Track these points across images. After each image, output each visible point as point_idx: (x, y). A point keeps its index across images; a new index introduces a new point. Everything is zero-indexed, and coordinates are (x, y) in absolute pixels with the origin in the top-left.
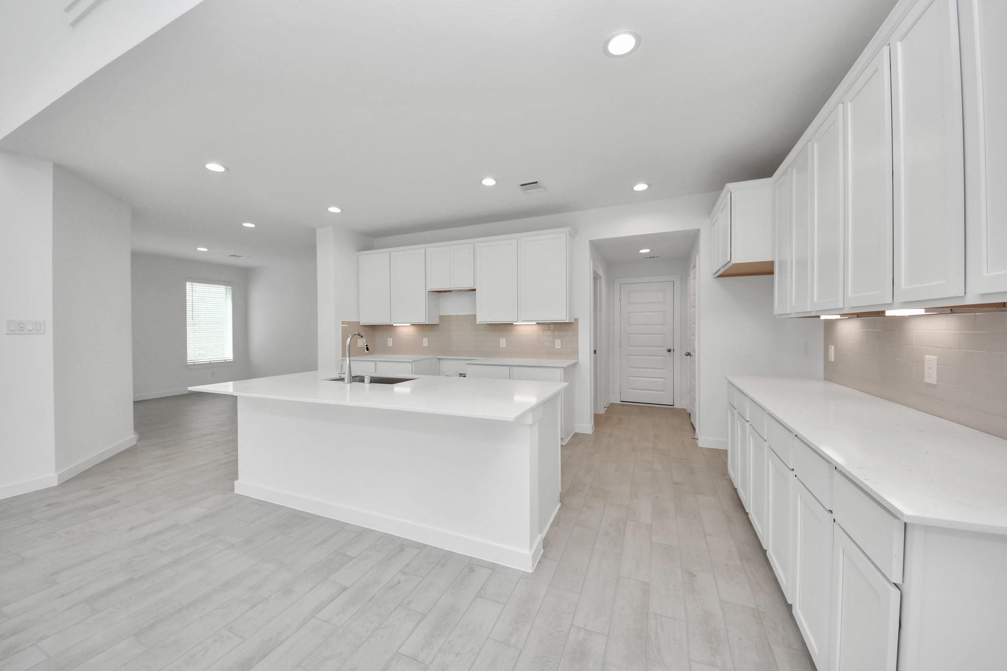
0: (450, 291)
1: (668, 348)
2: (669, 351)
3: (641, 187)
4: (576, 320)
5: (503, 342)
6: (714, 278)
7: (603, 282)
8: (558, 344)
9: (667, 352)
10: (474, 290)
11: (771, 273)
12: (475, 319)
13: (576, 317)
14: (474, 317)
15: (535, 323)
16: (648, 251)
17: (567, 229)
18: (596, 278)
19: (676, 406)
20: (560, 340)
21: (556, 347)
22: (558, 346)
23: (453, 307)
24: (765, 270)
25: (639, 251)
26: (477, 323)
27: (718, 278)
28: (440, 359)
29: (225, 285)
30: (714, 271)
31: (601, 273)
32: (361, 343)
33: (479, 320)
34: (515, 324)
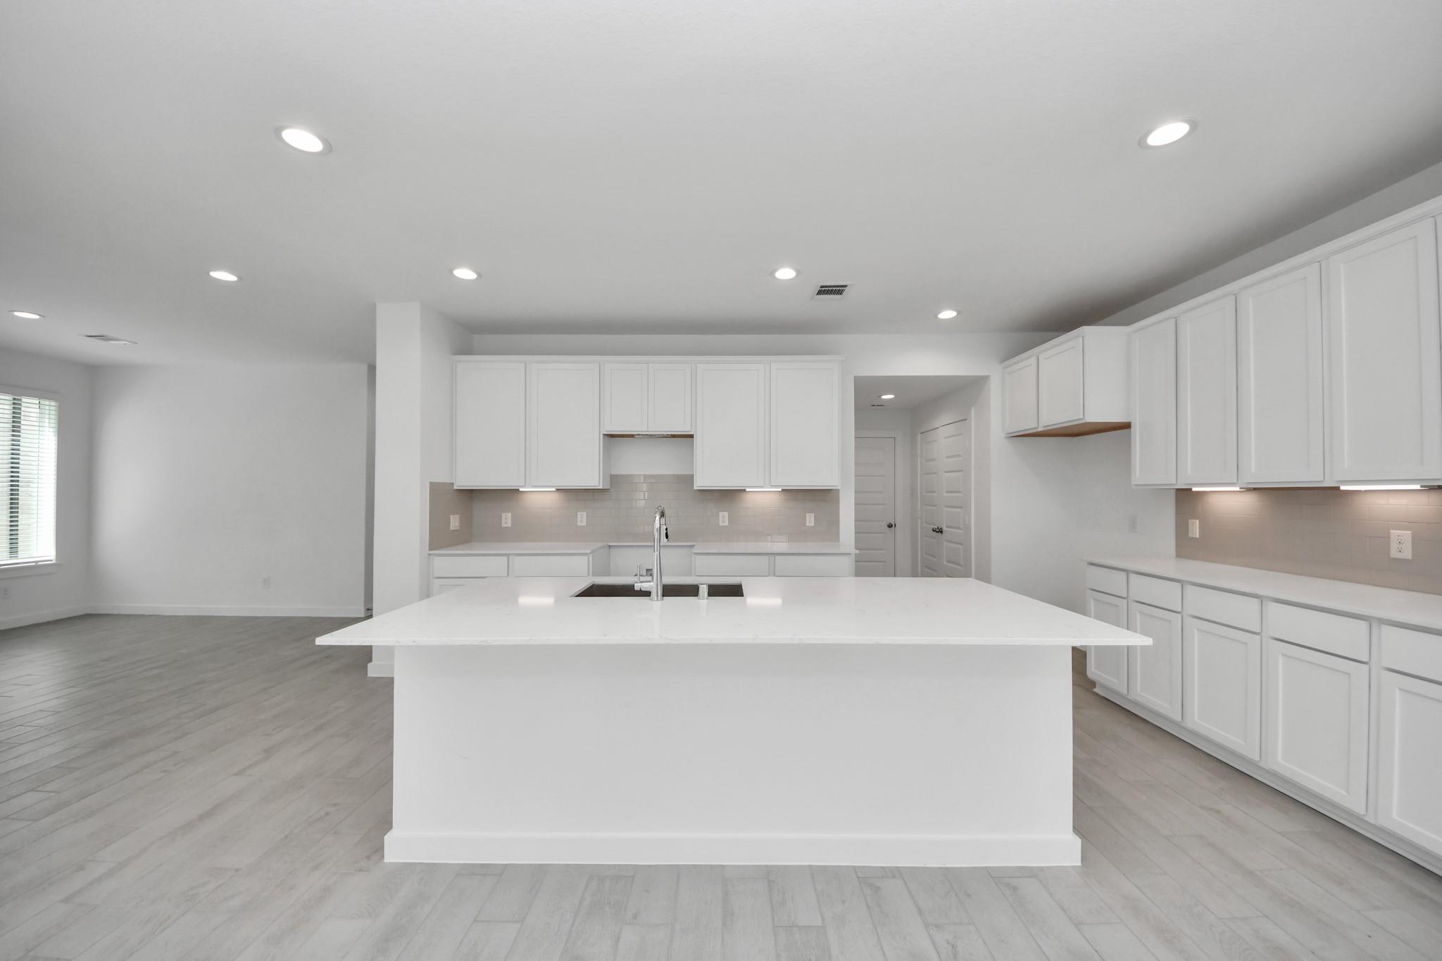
0: (632, 436)
1: (889, 523)
2: (890, 526)
3: (947, 314)
4: (838, 487)
5: (723, 518)
6: (1006, 437)
10: (692, 436)
12: (692, 484)
14: (691, 477)
15: (780, 490)
16: (892, 397)
17: (842, 358)
21: (807, 524)
22: (810, 522)
23: (637, 463)
25: (881, 396)
26: (695, 488)
27: (1013, 439)
28: (610, 546)
29: (40, 397)
32: (455, 522)
33: (699, 483)
34: (747, 490)
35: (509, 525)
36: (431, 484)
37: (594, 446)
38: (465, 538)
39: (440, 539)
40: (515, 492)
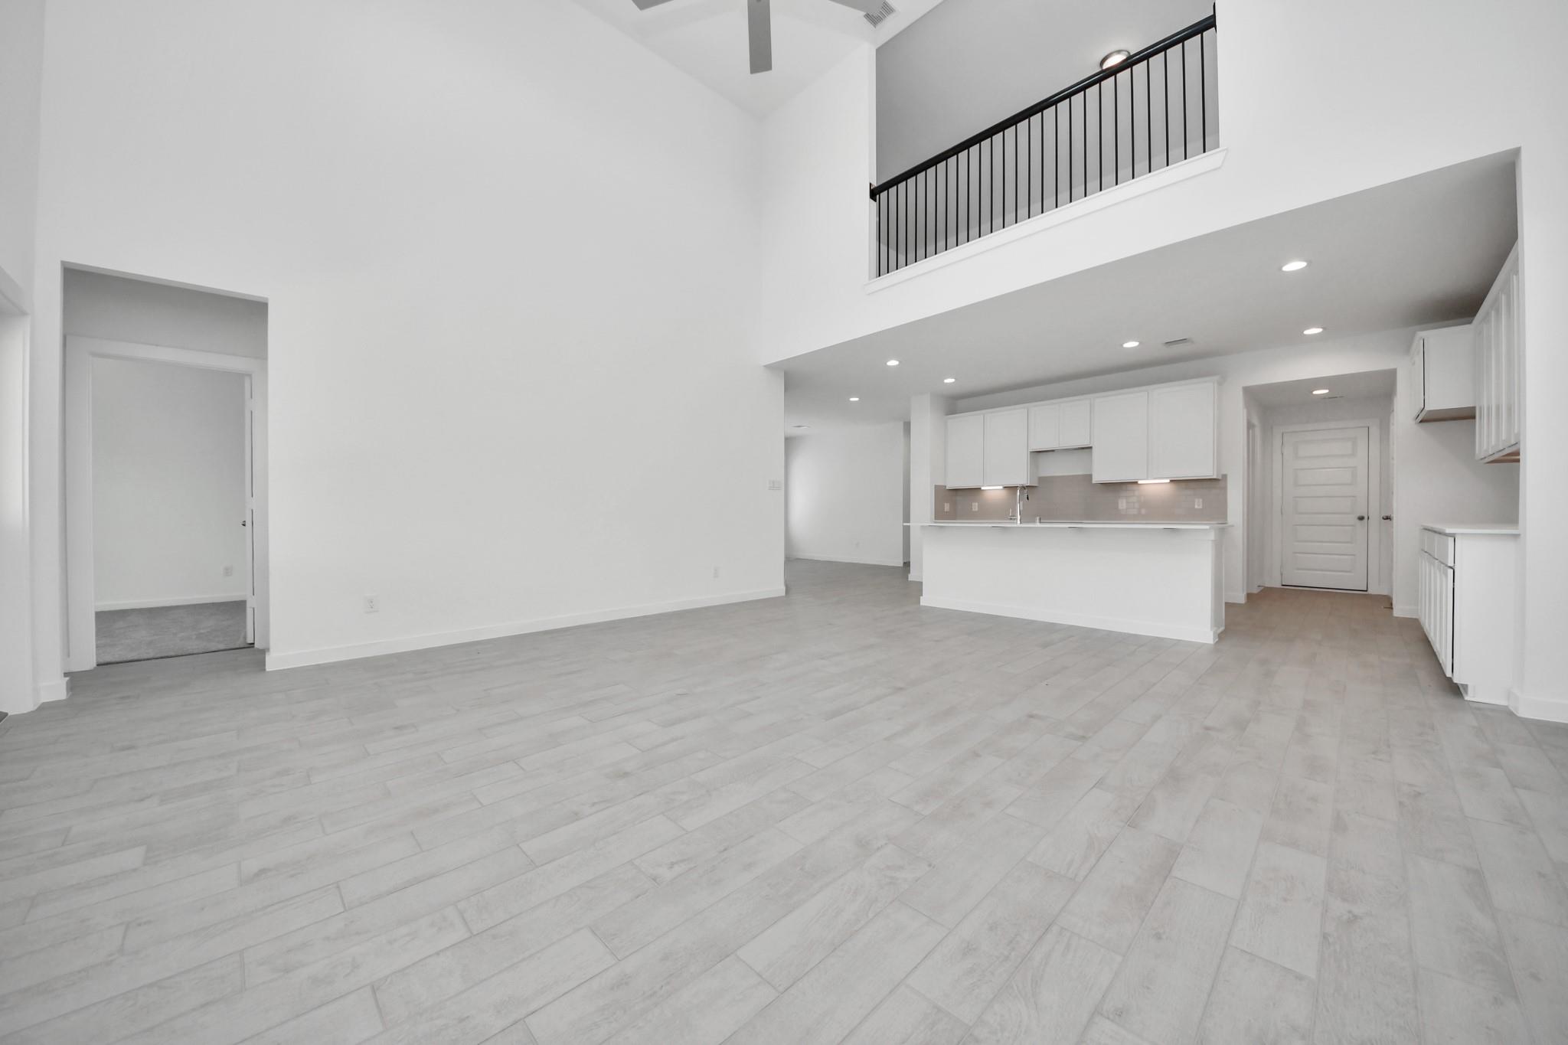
0: (1053, 451)
1: (1360, 514)
2: (1361, 518)
3: (1313, 331)
4: (1225, 477)
5: (1120, 503)
6: (1414, 423)
7: (1258, 431)
8: (1198, 504)
9: (1358, 521)
10: (1091, 448)
11: (1473, 417)
12: (1091, 480)
13: (1224, 473)
14: (1090, 476)
15: (1168, 481)
16: (1326, 391)
17: (1216, 378)
18: (1250, 426)
19: (1370, 591)
20: (1201, 500)
21: (1196, 507)
22: (1199, 505)
23: (1055, 468)
24: (1467, 415)
25: (1312, 392)
26: (1094, 482)
27: (1421, 424)
30: (1416, 414)
31: (1255, 421)
32: (947, 507)
33: (1096, 479)
34: (1140, 482)
35: (977, 509)
36: (936, 486)
37: (1024, 458)
38: (953, 516)
39: (940, 514)
40: (977, 490)
